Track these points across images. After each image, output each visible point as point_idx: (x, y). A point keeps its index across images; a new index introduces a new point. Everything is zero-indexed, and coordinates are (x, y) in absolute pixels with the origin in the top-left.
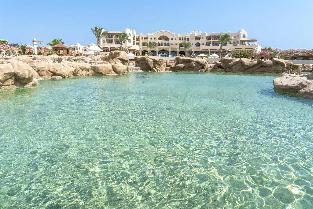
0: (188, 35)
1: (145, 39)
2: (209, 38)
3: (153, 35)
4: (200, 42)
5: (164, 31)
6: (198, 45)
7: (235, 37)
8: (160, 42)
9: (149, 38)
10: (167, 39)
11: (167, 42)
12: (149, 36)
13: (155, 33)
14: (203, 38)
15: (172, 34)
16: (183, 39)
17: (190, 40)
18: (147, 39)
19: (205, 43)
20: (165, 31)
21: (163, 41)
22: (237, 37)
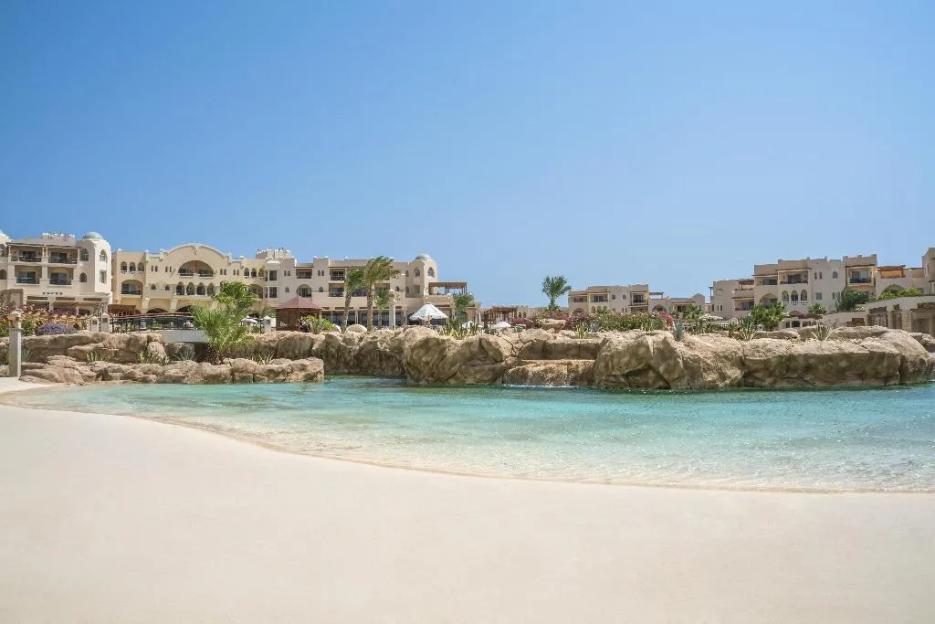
0: (273, 263)
1: (132, 268)
2: (337, 274)
3: (162, 256)
4: (312, 283)
5: (197, 246)
6: (305, 292)
7: (407, 272)
8: (186, 281)
9: (148, 268)
10: (206, 271)
11: (206, 282)
12: (148, 259)
13: (168, 251)
14: (321, 273)
15: (224, 255)
16: (254, 274)
17: (280, 275)
18: (142, 268)
19: (326, 287)
20: (200, 245)
21: (196, 280)
22: (412, 272)
